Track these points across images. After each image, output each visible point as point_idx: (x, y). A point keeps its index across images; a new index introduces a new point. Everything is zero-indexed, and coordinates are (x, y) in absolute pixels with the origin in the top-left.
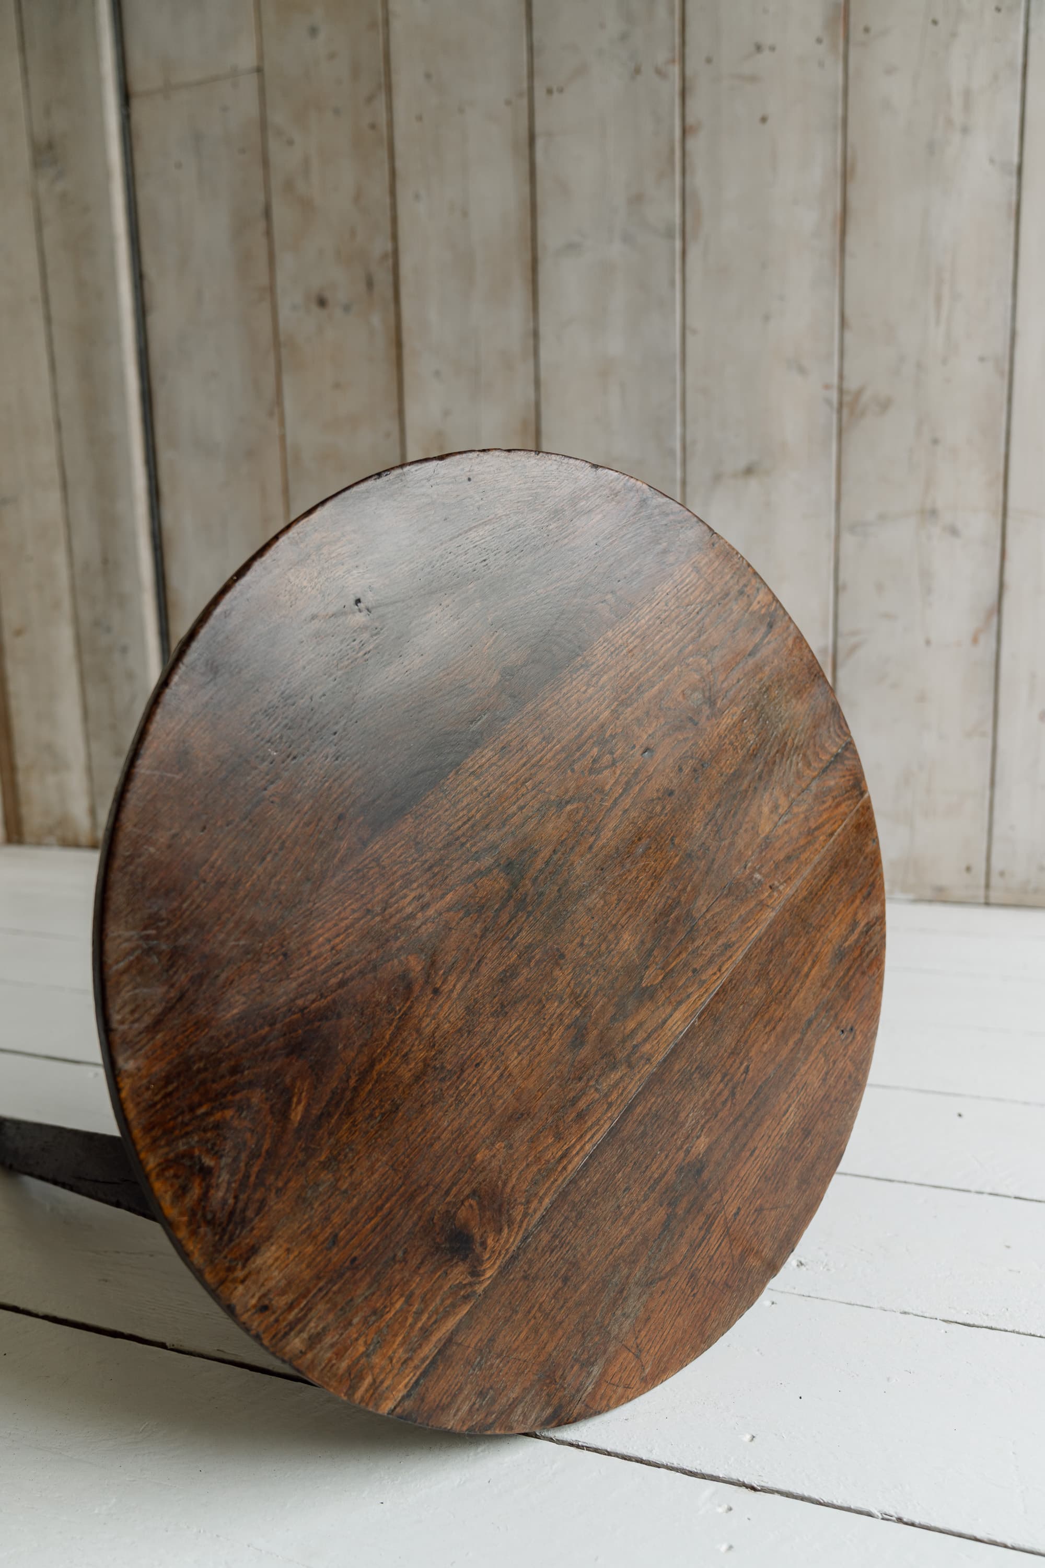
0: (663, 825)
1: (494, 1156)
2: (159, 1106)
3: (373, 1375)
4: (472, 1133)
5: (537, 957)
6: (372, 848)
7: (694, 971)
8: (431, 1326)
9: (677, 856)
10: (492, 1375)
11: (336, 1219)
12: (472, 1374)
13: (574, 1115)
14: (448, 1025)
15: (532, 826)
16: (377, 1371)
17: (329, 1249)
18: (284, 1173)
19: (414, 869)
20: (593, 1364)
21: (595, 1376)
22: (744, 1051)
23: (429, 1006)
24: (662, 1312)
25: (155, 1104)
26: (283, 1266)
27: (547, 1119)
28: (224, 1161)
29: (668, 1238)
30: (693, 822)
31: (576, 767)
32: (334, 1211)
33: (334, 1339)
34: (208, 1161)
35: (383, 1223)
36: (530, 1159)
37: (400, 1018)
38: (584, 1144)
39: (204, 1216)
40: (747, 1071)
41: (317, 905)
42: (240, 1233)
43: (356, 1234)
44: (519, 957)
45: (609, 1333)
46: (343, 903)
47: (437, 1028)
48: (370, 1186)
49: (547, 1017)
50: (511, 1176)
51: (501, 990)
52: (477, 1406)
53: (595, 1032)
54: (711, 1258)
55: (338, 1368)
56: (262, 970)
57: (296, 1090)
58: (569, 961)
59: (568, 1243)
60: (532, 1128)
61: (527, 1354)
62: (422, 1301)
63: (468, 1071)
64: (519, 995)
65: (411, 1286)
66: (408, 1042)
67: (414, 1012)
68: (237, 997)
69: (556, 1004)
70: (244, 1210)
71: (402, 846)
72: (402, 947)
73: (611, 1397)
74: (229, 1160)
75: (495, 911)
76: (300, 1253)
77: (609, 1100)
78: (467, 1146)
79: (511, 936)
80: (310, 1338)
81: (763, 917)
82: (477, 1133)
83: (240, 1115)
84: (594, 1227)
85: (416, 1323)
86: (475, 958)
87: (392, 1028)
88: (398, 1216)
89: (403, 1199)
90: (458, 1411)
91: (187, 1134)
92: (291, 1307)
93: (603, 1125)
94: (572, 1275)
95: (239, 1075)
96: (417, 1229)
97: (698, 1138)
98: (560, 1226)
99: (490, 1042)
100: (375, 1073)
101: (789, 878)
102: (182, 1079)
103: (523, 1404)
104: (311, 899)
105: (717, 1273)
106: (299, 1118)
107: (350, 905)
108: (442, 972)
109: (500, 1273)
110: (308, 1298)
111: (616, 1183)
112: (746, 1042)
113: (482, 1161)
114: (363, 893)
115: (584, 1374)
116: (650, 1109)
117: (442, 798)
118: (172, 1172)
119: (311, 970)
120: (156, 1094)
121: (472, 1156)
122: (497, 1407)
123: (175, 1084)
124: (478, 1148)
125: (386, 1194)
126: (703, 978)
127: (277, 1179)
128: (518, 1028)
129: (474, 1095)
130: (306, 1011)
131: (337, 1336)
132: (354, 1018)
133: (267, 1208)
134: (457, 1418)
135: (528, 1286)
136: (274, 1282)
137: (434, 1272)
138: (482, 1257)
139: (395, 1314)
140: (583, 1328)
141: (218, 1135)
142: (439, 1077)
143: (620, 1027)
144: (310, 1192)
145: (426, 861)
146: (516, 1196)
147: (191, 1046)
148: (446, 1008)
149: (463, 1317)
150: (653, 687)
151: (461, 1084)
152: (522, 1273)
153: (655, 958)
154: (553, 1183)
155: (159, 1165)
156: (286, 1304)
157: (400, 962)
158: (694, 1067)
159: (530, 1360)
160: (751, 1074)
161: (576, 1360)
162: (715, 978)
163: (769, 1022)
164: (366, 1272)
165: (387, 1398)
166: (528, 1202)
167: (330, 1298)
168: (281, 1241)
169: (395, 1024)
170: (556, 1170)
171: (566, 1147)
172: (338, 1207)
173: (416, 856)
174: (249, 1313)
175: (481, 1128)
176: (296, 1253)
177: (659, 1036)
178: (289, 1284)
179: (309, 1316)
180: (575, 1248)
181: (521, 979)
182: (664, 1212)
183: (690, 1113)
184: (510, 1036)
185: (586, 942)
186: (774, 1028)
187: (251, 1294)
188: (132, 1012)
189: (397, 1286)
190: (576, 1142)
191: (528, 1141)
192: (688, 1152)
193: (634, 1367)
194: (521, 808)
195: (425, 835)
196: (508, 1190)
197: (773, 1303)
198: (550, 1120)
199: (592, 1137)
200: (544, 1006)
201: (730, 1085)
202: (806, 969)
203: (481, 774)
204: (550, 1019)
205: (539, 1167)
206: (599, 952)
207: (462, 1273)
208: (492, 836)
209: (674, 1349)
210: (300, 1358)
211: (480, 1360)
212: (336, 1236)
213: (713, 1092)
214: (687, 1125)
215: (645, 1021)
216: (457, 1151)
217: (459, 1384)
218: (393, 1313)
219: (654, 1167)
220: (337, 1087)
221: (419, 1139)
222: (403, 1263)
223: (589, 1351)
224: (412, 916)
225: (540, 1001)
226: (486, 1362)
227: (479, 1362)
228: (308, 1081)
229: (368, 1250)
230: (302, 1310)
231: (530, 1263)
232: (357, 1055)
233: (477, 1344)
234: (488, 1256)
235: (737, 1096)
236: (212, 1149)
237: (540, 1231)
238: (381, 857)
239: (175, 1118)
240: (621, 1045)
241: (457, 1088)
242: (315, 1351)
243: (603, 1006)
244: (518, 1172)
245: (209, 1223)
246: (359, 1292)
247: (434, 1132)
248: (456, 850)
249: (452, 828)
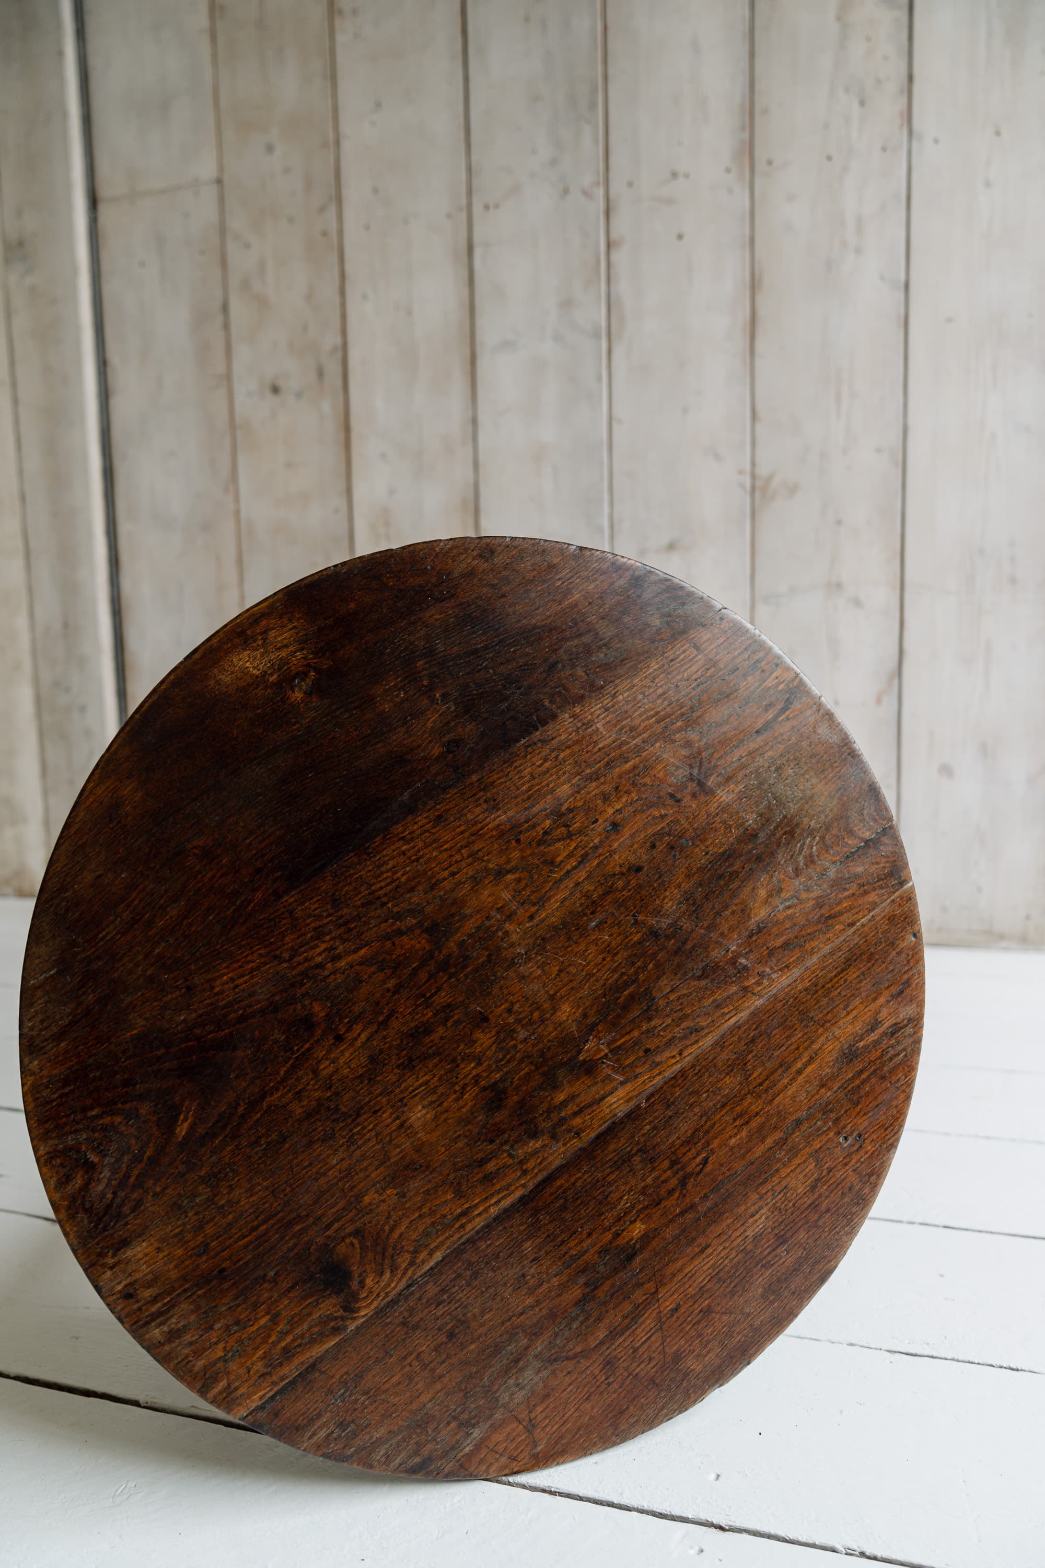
0: (623, 900)
1: (384, 1201)
2: (54, 1104)
3: (228, 1380)
4: (362, 1175)
5: (456, 1017)
6: (287, 900)
7: (647, 1051)
8: (295, 1348)
9: (638, 932)
10: (355, 1410)
11: (209, 1230)
12: (333, 1404)
13: (480, 1176)
14: (348, 1070)
15: (463, 891)
16: (232, 1377)
17: (199, 1255)
18: (163, 1180)
19: (328, 923)
20: (474, 1426)
21: (474, 1439)
22: (703, 1141)
23: (329, 1051)
24: (566, 1393)
25: (53, 1101)
26: (152, 1261)
27: (448, 1175)
28: (107, 1160)
29: (581, 1319)
30: (663, 900)
31: (522, 837)
32: (208, 1222)
33: (194, 1338)
34: (93, 1158)
35: (257, 1242)
36: (424, 1210)
37: (296, 1057)
38: (489, 1207)
39: (83, 1204)
41: (225, 948)
42: (115, 1225)
43: (227, 1247)
44: (435, 1015)
45: (497, 1399)
46: (251, 948)
47: (336, 1072)
48: (247, 1207)
49: (461, 1076)
50: (400, 1223)
51: (411, 1045)
52: (335, 1435)
53: (516, 1098)
54: (636, 1350)
55: (194, 1365)
56: (165, 999)
57: (184, 1109)
58: (493, 1025)
59: (458, 1301)
60: (430, 1181)
61: (398, 1399)
62: (289, 1322)
63: (365, 1116)
64: (430, 1051)
65: (277, 1307)
66: (303, 1081)
67: (313, 1054)
68: (139, 1021)
69: (472, 1065)
70: (120, 1206)
71: (318, 900)
72: (307, 993)
73: (491, 1464)
74: (113, 1160)
75: (413, 969)
76: (169, 1254)
77: (525, 1167)
78: (354, 1187)
79: (428, 995)
80: (170, 1331)
81: (746, 1004)
82: (368, 1176)
83: (127, 1122)
84: (491, 1290)
85: (279, 1342)
86: (385, 1011)
87: (288, 1065)
88: (273, 1239)
89: (281, 1224)
90: (314, 1434)
91: (76, 1131)
92: (154, 1300)
93: (513, 1192)
94: (460, 1332)
95: (131, 1088)
96: (292, 1254)
97: (632, 1222)
98: (451, 1282)
99: (392, 1092)
100: (265, 1104)
101: (787, 967)
102: (79, 1083)
103: (386, 1446)
104: (220, 942)
105: (643, 1365)
106: (183, 1133)
108: (347, 1020)
109: (376, 1314)
110: (173, 1296)
111: (523, 1251)
112: (707, 1132)
113: (370, 1204)
114: (272, 940)
115: (462, 1434)
116: (574, 1184)
117: (366, 860)
118: (59, 1161)
119: (211, 1004)
120: (54, 1093)
121: (359, 1197)
122: (358, 1442)
123: (72, 1087)
124: (367, 1190)
125: (262, 1217)
126: (658, 1059)
127: (155, 1184)
128: (427, 1082)
129: (369, 1140)
130: (202, 1040)
131: (197, 1337)
132: (249, 1052)
133: (142, 1208)
134: (312, 1441)
135: (406, 1333)
136: (142, 1274)
137: (305, 1298)
138: (359, 1294)
139: (258, 1329)
141: (105, 1136)
142: (333, 1118)
143: (547, 1097)
144: (186, 1202)
145: (342, 916)
146: (403, 1243)
147: (89, 1057)
148: (347, 1054)
149: (330, 1348)
150: (626, 762)
151: (355, 1127)
152: (401, 1319)
153: (599, 1032)
154: (447, 1238)
155: (48, 1153)
156: (150, 1296)
157: (304, 1006)
158: (635, 1150)
159: (400, 1405)
160: (710, 1166)
161: (455, 1418)
162: (673, 1061)
163: (740, 1115)
164: (233, 1284)
165: (240, 1405)
166: (416, 1252)
167: (194, 1300)
168: (152, 1240)
169: (291, 1062)
170: (453, 1226)
171: (466, 1206)
172: (212, 1220)
173: (332, 911)
174: (114, 1297)
175: (372, 1172)
176: (165, 1254)
177: (593, 1111)
178: (155, 1279)
179: (171, 1313)
180: (466, 1307)
181: (435, 1036)
182: (579, 1291)
183: (624, 1195)
184: (416, 1089)
185: (515, 1008)
186: (747, 1123)
187: (118, 1280)
188: (42, 1021)
189: (264, 1303)
190: (479, 1203)
191: (423, 1192)
192: (617, 1235)
193: (525, 1440)
194: (453, 874)
195: (343, 892)
196: (396, 1235)
198: (451, 1177)
199: (499, 1201)
200: (458, 1066)
201: (681, 1174)
202: (799, 1065)
203: (412, 839)
204: (464, 1078)
205: (433, 1219)
206: (530, 1020)
207: (334, 1306)
208: (417, 899)
209: (576, 1433)
210: (158, 1348)
211: (345, 1392)
212: (207, 1245)
213: (657, 1178)
214: (619, 1207)
215: (578, 1095)
216: (343, 1190)
217: (318, 1410)
218: (256, 1327)
219: (572, 1244)
220: (224, 1112)
221: (304, 1172)
222: (273, 1284)
223: (471, 1412)
224: (320, 966)
225: (454, 1060)
226: (350, 1396)
227: (342, 1395)
228: (197, 1101)
229: (238, 1265)
230: (165, 1304)
231: (411, 1311)
232: (248, 1086)
233: (342, 1376)
234: (365, 1295)
235: (689, 1188)
236: (98, 1147)
237: (427, 1282)
238: (295, 910)
239: (68, 1116)
240: (545, 1115)
241: (351, 1130)
242: (173, 1344)
243: (528, 1073)
244: (409, 1220)
245: (86, 1211)
246: (225, 1301)
247: (321, 1167)
248: (376, 909)
249: (373, 888)
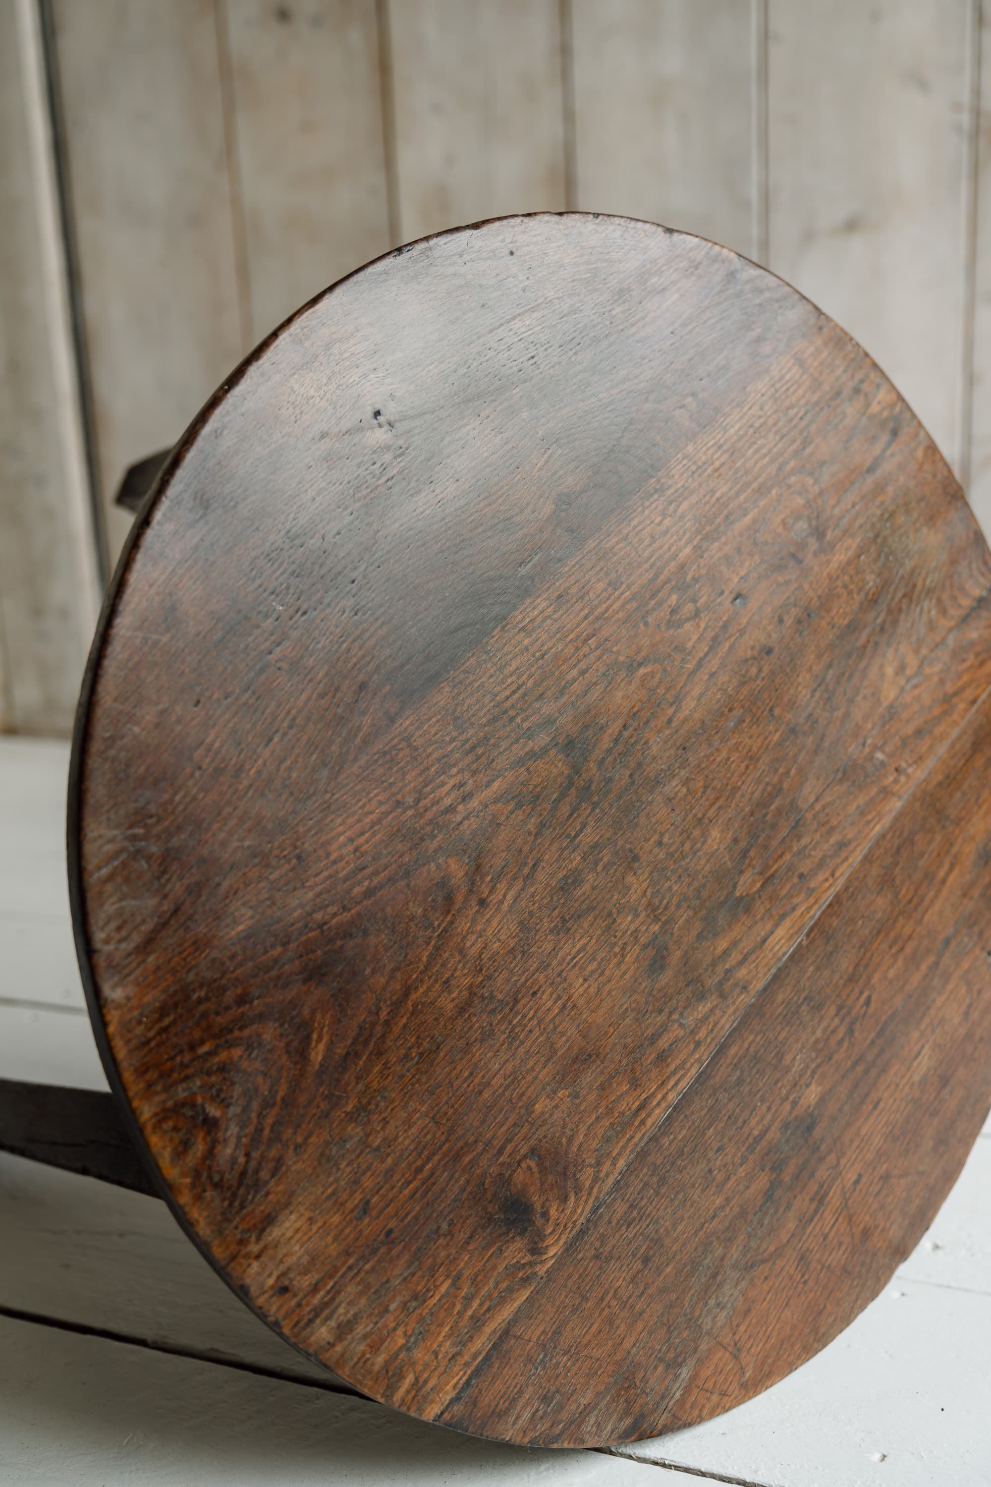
0: (759, 692)
1: (556, 1107)
2: (153, 1044)
3: (415, 1372)
4: (529, 1078)
5: (606, 859)
6: (401, 724)
7: (801, 876)
8: (484, 1314)
9: (777, 730)
10: (558, 1376)
11: (368, 1182)
12: (533, 1375)
13: (653, 1056)
14: (498, 944)
15: (597, 694)
16: (419, 1368)
17: (360, 1219)
18: (304, 1126)
19: (452, 751)
20: (680, 1365)
21: (683, 1380)
22: (864, 977)
23: (474, 921)
24: (765, 1303)
25: (148, 1041)
26: (305, 1239)
27: (620, 1061)
28: (233, 1111)
29: (772, 1211)
30: (797, 687)
31: (650, 619)
32: (363, 1174)
33: (368, 1329)
34: (213, 1111)
35: (424, 1188)
36: (600, 1111)
37: (438, 935)
38: (667, 1093)
39: (210, 1177)
40: (868, 1002)
41: (336, 796)
42: (254, 1197)
43: (391, 1201)
44: (584, 859)
45: (700, 1327)
46: (368, 794)
47: (484, 948)
48: (407, 1143)
49: (619, 934)
50: (577, 1132)
51: (562, 901)
52: (540, 1413)
53: (678, 954)
54: (825, 1237)
55: (373, 1364)
56: (272, 877)
57: (316, 1025)
58: (645, 864)
59: (649, 1215)
60: (602, 1073)
61: (600, 1351)
62: (472, 1283)
63: (524, 1001)
64: (584, 907)
65: (458, 1266)
66: (449, 966)
67: (456, 928)
68: (243, 910)
69: (629, 918)
70: (257, 1171)
71: (438, 721)
72: (440, 848)
73: (703, 1406)
74: (239, 1110)
75: (553, 802)
76: (325, 1223)
77: (697, 1038)
78: (523, 1094)
79: (573, 834)
80: (339, 1326)
81: (888, 808)
82: (536, 1078)
83: (250, 1055)
84: (680, 1196)
85: (465, 1310)
86: (529, 861)
87: (430, 948)
88: (442, 1180)
89: (448, 1158)
90: (518, 1418)
91: (187, 1078)
92: (315, 1289)
93: (689, 1070)
94: (654, 1256)
95: (247, 1006)
96: (465, 1195)
97: (808, 1086)
98: (638, 1194)
99: (549, 965)
100: (410, 1003)
101: (920, 758)
102: (179, 1010)
103: (596, 1412)
104: (329, 789)
105: (834, 1254)
106: (320, 1058)
107: (376, 796)
108: (489, 878)
109: (567, 1250)
110: (336, 1279)
111: (706, 1141)
112: (867, 966)
113: (542, 1113)
114: (391, 781)
115: (670, 1377)
116: (748, 1049)
117: (485, 661)
118: (170, 1124)
119: (330, 877)
120: (150, 1029)
121: (529, 1107)
122: (564, 1415)
123: (172, 1017)
124: (537, 1096)
125: (426, 1153)
126: (813, 884)
127: (295, 1133)
128: (583, 949)
129: (531, 1031)
130: (325, 927)
131: (371, 1325)
132: (383, 936)
133: (284, 1169)
134: (517, 1426)
135: (600, 1268)
136: (295, 1258)
137: (486, 1248)
138: (544, 1230)
139: (440, 1300)
140: (668, 1321)
141: (225, 1079)
142: (488, 1009)
143: (710, 947)
144: (334, 1150)
145: (467, 740)
146: (584, 1156)
147: (189, 971)
148: (494, 923)
149: (522, 1304)
150: (745, 515)
151: (514, 1017)
152: (593, 1252)
153: (752, 859)
154: (629, 1140)
155: (156, 1114)
156: (310, 1284)
157: (438, 866)
158: (802, 997)
159: (604, 1358)
160: (873, 1006)
161: (661, 1360)
162: (827, 885)
163: (895, 941)
164: (404, 1247)
165: (432, 1402)
166: (599, 1164)
167: (362, 1279)
168: (302, 1209)
169: (433, 943)
170: (633, 1124)
171: (644, 1096)
172: (369, 1168)
173: (454, 734)
174: (266, 1296)
175: (540, 1072)
176: (320, 1224)
177: (757, 958)
178: (313, 1260)
179: (337, 1301)
180: (657, 1222)
181: (586, 887)
182: (766, 1178)
183: (797, 1055)
184: (574, 958)
185: (665, 840)
186: (902, 949)
187: (267, 1273)
188: (119, 929)
189: (442, 1264)
190: (656, 1090)
191: (597, 1089)
192: (795, 1103)
193: (732, 1369)
194: (583, 673)
195: (465, 708)
196: (574, 1148)
197: (903, 1295)
198: (624, 1062)
199: (676, 1084)
200: (614, 921)
201: (847, 1020)
202: (942, 873)
203: (534, 630)
204: (622, 936)
205: (611, 1120)
206: (681, 853)
207: (520, 1250)
208: (548, 708)
209: (781, 1348)
210: (327, 1350)
211: (544, 1357)
212: (367, 1203)
213: (826, 1029)
214: (794, 1070)
215: (740, 940)
216: (511, 1100)
217: (519, 1386)
218: (437, 1298)
219: (753, 1122)
220: (364, 1021)
221: (465, 1085)
222: (449, 1237)
223: (676, 1350)
224: (451, 809)
225: (610, 914)
226: (551, 1360)
227: (542, 1361)
228: (330, 1013)
229: (406, 1221)
230: (328, 1292)
231: (603, 1238)
232: (388, 982)
233: (539, 1338)
234: (551, 1230)
235: (856, 1034)
236: (218, 1095)
237: (615, 1200)
238: (413, 736)
239: (172, 1059)
240: (710, 969)
241: (510, 1023)
242: (346, 1343)
243: (687, 921)
244: (586, 1127)
245: (218, 1186)
246: (396, 1272)
247: (483, 1076)
248: (504, 726)
249: (498, 698)
